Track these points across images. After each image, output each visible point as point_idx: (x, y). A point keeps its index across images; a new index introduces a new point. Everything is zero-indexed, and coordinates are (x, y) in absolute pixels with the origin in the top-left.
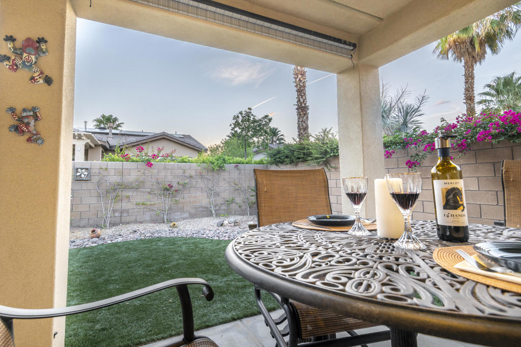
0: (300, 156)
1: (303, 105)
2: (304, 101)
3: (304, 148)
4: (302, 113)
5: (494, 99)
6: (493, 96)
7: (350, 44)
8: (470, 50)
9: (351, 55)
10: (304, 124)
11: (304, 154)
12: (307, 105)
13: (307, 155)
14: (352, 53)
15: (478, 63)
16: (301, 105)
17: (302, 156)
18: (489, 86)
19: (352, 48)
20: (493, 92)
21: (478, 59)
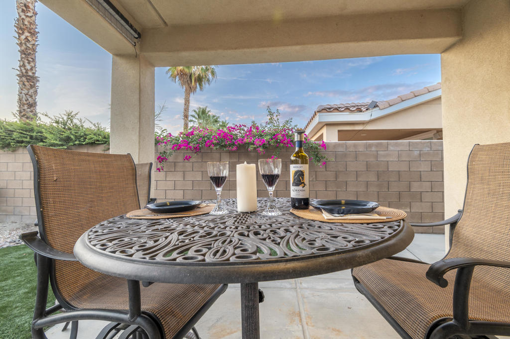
0: (24, 139)
1: (30, 74)
2: (31, 69)
3: (32, 130)
4: (26, 83)
5: (196, 120)
6: (196, 118)
7: (135, 31)
8: (189, 82)
9: (135, 43)
10: (30, 99)
11: (31, 137)
12: (36, 75)
13: (37, 139)
14: (136, 40)
15: (192, 93)
16: (27, 72)
17: (28, 139)
18: (195, 111)
19: (137, 36)
20: (196, 116)
21: (193, 91)
